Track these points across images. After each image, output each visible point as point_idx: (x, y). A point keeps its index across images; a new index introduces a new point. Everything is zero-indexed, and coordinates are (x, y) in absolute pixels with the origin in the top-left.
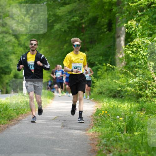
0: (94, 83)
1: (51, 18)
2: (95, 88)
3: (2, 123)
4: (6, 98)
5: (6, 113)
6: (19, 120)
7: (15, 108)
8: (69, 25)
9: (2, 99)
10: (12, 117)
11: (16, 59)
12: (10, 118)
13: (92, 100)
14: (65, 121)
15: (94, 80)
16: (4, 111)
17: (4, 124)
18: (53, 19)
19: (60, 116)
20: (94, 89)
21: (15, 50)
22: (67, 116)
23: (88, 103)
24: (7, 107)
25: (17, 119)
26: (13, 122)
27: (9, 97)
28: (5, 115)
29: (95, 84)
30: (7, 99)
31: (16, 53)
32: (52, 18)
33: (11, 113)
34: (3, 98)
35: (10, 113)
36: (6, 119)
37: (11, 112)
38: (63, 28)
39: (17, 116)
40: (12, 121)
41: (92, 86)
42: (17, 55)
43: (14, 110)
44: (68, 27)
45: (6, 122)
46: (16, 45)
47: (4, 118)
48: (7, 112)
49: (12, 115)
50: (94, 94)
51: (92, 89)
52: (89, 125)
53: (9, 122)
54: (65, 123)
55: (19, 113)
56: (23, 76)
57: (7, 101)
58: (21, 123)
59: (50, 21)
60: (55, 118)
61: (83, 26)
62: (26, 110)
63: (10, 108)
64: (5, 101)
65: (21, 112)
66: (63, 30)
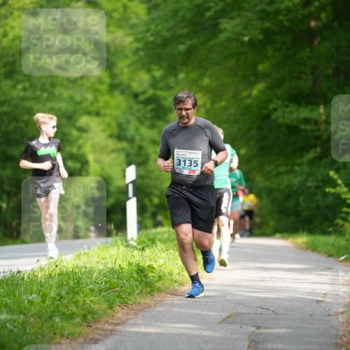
1: (212, 4)
3: (67, 332)
4: (76, 254)
5: (76, 302)
6: (116, 325)
7: (103, 286)
8: (267, 25)
9: (63, 258)
10: (94, 313)
11: (104, 131)
12: (89, 317)
13: (341, 261)
14: (258, 327)
16: (71, 297)
17: (73, 335)
19: (244, 311)
21: (101, 104)
22: (265, 312)
23: (330, 269)
24: (78, 282)
25: (110, 322)
26: (99, 329)
27: (86, 251)
28: (73, 308)
30: (79, 256)
31: (103, 111)
32: (216, 4)
33: (91, 301)
34: (68, 254)
35: (88, 302)
36: (78, 320)
37: (92, 298)
38: (245, 32)
39: (109, 311)
40: (96, 329)
41: (342, 215)
42: (107, 119)
43: (100, 291)
44: (264, 31)
45: (78, 330)
46: (104, 88)
47: (72, 318)
48: (80, 298)
49: (95, 307)
50: (348, 240)
51: (343, 226)
52: (337, 344)
53: (87, 330)
54: (258, 334)
55: (118, 300)
56: (127, 185)
57: (81, 264)
58: (122, 333)
59: (208, 14)
60: (228, 317)
61: (313, 24)
62: (137, 291)
63: (88, 285)
64: (73, 262)
65: (123, 298)
66: (246, 39)
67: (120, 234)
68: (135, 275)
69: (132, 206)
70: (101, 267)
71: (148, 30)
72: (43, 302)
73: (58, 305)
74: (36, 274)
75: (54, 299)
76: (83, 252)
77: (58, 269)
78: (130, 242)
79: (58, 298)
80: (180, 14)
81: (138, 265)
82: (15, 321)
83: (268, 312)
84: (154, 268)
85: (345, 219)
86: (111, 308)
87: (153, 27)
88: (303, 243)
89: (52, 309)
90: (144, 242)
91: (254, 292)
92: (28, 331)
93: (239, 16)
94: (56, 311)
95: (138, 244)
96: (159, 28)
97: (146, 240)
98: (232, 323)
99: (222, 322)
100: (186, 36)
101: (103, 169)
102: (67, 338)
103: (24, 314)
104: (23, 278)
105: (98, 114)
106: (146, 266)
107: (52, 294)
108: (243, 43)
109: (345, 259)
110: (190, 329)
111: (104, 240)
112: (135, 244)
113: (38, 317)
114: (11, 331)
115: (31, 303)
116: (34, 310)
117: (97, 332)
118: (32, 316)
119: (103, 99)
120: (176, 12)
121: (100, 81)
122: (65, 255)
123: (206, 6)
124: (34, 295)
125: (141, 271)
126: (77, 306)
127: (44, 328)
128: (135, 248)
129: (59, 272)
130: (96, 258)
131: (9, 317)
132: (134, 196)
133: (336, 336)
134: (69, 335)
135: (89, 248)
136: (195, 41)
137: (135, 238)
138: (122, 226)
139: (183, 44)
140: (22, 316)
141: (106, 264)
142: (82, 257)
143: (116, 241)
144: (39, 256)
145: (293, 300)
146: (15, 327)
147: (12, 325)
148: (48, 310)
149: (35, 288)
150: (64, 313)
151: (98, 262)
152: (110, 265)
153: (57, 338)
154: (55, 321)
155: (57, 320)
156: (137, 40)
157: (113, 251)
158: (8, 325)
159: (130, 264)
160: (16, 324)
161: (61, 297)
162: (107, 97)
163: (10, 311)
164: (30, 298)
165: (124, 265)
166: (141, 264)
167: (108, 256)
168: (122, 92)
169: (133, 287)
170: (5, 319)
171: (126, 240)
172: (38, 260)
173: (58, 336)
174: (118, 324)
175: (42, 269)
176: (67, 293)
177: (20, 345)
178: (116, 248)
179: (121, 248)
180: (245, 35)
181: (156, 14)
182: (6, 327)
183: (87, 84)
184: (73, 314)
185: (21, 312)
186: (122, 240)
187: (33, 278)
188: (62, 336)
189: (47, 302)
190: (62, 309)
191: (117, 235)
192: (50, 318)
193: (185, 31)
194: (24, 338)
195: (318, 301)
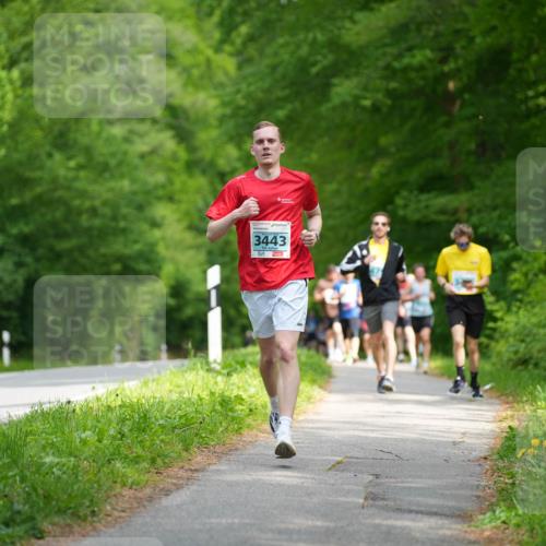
0: (495, 320)
1: (319, 58)
2: (497, 341)
3: (130, 481)
4: (142, 380)
5: (142, 441)
7: (176, 422)
8: (393, 85)
9: (126, 384)
10: (166, 456)
11: (179, 221)
12: (159, 461)
13: (486, 391)
14: (377, 476)
15: (495, 307)
16: (136, 435)
17: (138, 484)
18: (326, 62)
19: (357, 455)
20: (493, 344)
21: (178, 185)
22: (386, 456)
23: (471, 401)
24: (145, 415)
25: (187, 467)
26: (171, 477)
27: (156, 376)
28: (139, 450)
29: (499, 324)
30: (146, 383)
31: (177, 197)
32: (325, 56)
33: (162, 441)
34: (133, 380)
35: (158, 442)
36: (145, 465)
37: (162, 437)
38: (365, 94)
39: (184, 454)
40: (168, 476)
41: (488, 332)
43: (173, 428)
44: (390, 93)
45: (144, 478)
46: (178, 166)
47: (137, 463)
48: (147, 437)
49: (166, 449)
50: (494, 364)
51: (487, 346)
52: (478, 497)
53: (156, 477)
54: (378, 485)
55: (196, 440)
56: (209, 292)
57: (148, 394)
58: (201, 483)
59: (314, 70)
60: (339, 463)
61: (451, 85)
62: (221, 429)
63: (157, 420)
64: (139, 391)
65: (202, 437)
66: (367, 103)
67: (199, 354)
68: (218, 408)
69: (215, 319)
70: (175, 396)
71: (238, 91)
72: (100, 441)
73: (119, 446)
74: (91, 405)
75: (114, 438)
76: (151, 378)
77: (119, 398)
78: (213, 366)
79: (119, 436)
80: (281, 70)
81: (222, 395)
82: (64, 465)
83: (390, 457)
84: (243, 400)
85: (490, 337)
86: (187, 450)
87: (244, 86)
88: (436, 368)
89: (111, 450)
90: (230, 366)
91: (373, 431)
92: (80, 478)
93: (357, 74)
94: (116, 454)
95: (223, 368)
96: (252, 88)
97: (233, 363)
98: (343, 471)
99: (330, 469)
100: (286, 99)
101: (178, 270)
102: (131, 488)
103: (76, 457)
104: (74, 411)
105: (171, 199)
106: (232, 396)
107: (112, 432)
108: (364, 108)
109: (491, 389)
110: (290, 477)
111: (178, 362)
112: (218, 367)
113: (94, 461)
114: (59, 478)
115: (84, 442)
116: (87, 452)
117: (169, 480)
118: (85, 459)
119: (180, 180)
120: (274, 68)
121: (175, 157)
122: (128, 380)
123: (312, 59)
124: (88, 433)
125: (225, 403)
126: (143, 447)
127: (101, 474)
128: (219, 373)
129: (120, 403)
130: (168, 386)
131: (56, 460)
132: (218, 305)
133: (478, 486)
134: (133, 483)
135: (159, 372)
136: (297, 105)
137: (219, 360)
138: (202, 345)
139: (281, 108)
140: (72, 459)
141: (181, 393)
142: (150, 385)
143: (194, 364)
144: (95, 382)
145: (423, 442)
146: (64, 473)
147: (60, 470)
148: (107, 451)
149: (89, 424)
150: (126, 457)
151: (171, 391)
152: (186, 395)
153: (118, 488)
154: (114, 465)
155: (118, 465)
156: (224, 104)
157: (190, 376)
158: (55, 470)
159: (212, 394)
160: (65, 468)
161: (123, 436)
162: (184, 177)
163: (58, 453)
164: (83, 436)
165: (205, 395)
166: (226, 394)
167: (183, 383)
168: (204, 172)
169: (215, 424)
170: (52, 462)
171: (208, 363)
172: (94, 388)
173: (118, 485)
174: (196, 470)
175: (98, 399)
176: (131, 430)
177: (70, 495)
178: (194, 372)
179: (201, 373)
180: (365, 98)
181: (248, 70)
182: (53, 473)
183: (157, 160)
184: (138, 457)
185: (71, 454)
186: (202, 363)
187: (87, 410)
188: (124, 485)
189: (105, 442)
190: (124, 451)
191: (195, 356)
192: (109, 461)
193: (287, 92)
194: (76, 487)
195: (454, 443)
